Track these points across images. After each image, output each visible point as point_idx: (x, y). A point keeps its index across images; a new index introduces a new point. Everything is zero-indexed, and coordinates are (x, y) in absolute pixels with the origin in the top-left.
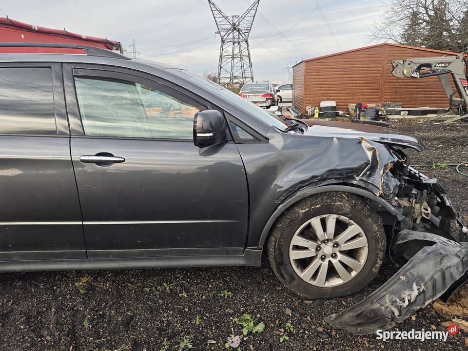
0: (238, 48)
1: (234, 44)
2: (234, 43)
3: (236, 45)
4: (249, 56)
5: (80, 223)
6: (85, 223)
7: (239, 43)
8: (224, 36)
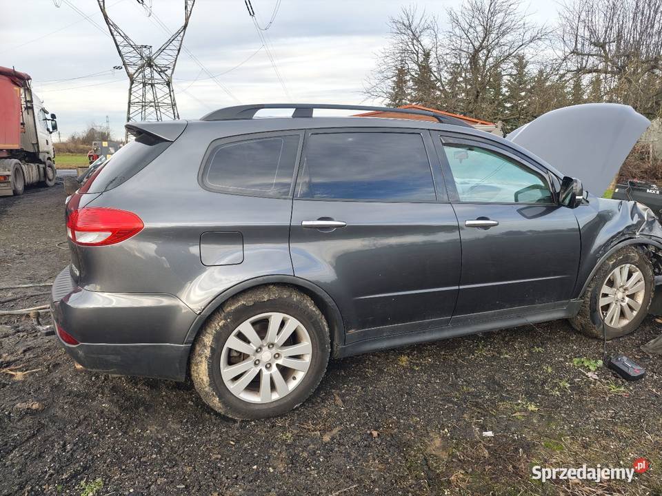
0: (151, 92)
1: (144, 86)
2: (145, 84)
3: (148, 87)
4: (174, 105)
5: (457, 288)
6: (461, 287)
7: (152, 85)
8: (134, 74)
